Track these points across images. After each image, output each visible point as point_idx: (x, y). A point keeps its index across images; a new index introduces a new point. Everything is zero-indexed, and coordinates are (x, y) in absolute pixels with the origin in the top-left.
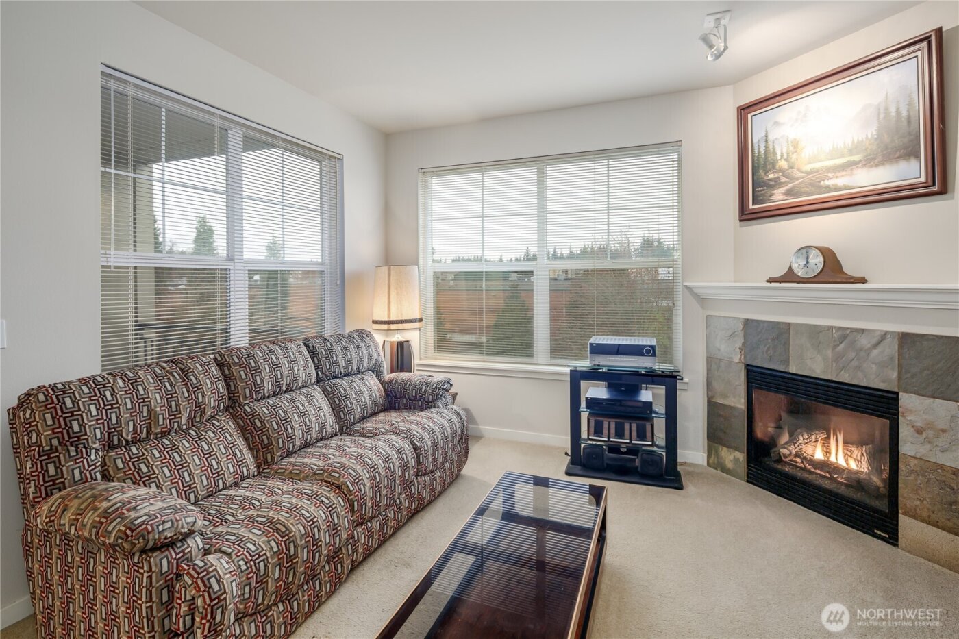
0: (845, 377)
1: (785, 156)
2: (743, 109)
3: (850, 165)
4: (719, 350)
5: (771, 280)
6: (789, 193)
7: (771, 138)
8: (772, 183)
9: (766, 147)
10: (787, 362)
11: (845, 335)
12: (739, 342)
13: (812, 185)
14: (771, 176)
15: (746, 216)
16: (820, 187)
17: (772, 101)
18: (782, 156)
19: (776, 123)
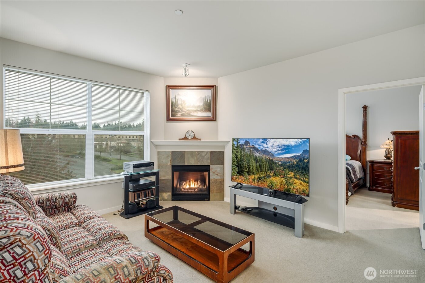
0: (199, 164)
1: (181, 104)
2: (169, 87)
3: (197, 111)
4: (162, 162)
5: (180, 140)
6: (182, 115)
7: (177, 98)
8: (177, 111)
9: (175, 100)
10: (185, 162)
11: (199, 153)
12: (170, 158)
13: (188, 114)
14: (177, 109)
15: (169, 120)
16: (190, 115)
17: (178, 88)
18: (180, 104)
19: (178, 94)
